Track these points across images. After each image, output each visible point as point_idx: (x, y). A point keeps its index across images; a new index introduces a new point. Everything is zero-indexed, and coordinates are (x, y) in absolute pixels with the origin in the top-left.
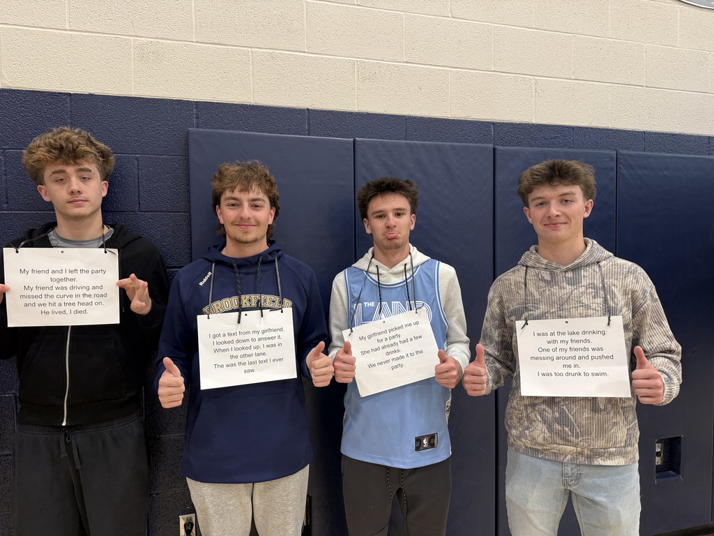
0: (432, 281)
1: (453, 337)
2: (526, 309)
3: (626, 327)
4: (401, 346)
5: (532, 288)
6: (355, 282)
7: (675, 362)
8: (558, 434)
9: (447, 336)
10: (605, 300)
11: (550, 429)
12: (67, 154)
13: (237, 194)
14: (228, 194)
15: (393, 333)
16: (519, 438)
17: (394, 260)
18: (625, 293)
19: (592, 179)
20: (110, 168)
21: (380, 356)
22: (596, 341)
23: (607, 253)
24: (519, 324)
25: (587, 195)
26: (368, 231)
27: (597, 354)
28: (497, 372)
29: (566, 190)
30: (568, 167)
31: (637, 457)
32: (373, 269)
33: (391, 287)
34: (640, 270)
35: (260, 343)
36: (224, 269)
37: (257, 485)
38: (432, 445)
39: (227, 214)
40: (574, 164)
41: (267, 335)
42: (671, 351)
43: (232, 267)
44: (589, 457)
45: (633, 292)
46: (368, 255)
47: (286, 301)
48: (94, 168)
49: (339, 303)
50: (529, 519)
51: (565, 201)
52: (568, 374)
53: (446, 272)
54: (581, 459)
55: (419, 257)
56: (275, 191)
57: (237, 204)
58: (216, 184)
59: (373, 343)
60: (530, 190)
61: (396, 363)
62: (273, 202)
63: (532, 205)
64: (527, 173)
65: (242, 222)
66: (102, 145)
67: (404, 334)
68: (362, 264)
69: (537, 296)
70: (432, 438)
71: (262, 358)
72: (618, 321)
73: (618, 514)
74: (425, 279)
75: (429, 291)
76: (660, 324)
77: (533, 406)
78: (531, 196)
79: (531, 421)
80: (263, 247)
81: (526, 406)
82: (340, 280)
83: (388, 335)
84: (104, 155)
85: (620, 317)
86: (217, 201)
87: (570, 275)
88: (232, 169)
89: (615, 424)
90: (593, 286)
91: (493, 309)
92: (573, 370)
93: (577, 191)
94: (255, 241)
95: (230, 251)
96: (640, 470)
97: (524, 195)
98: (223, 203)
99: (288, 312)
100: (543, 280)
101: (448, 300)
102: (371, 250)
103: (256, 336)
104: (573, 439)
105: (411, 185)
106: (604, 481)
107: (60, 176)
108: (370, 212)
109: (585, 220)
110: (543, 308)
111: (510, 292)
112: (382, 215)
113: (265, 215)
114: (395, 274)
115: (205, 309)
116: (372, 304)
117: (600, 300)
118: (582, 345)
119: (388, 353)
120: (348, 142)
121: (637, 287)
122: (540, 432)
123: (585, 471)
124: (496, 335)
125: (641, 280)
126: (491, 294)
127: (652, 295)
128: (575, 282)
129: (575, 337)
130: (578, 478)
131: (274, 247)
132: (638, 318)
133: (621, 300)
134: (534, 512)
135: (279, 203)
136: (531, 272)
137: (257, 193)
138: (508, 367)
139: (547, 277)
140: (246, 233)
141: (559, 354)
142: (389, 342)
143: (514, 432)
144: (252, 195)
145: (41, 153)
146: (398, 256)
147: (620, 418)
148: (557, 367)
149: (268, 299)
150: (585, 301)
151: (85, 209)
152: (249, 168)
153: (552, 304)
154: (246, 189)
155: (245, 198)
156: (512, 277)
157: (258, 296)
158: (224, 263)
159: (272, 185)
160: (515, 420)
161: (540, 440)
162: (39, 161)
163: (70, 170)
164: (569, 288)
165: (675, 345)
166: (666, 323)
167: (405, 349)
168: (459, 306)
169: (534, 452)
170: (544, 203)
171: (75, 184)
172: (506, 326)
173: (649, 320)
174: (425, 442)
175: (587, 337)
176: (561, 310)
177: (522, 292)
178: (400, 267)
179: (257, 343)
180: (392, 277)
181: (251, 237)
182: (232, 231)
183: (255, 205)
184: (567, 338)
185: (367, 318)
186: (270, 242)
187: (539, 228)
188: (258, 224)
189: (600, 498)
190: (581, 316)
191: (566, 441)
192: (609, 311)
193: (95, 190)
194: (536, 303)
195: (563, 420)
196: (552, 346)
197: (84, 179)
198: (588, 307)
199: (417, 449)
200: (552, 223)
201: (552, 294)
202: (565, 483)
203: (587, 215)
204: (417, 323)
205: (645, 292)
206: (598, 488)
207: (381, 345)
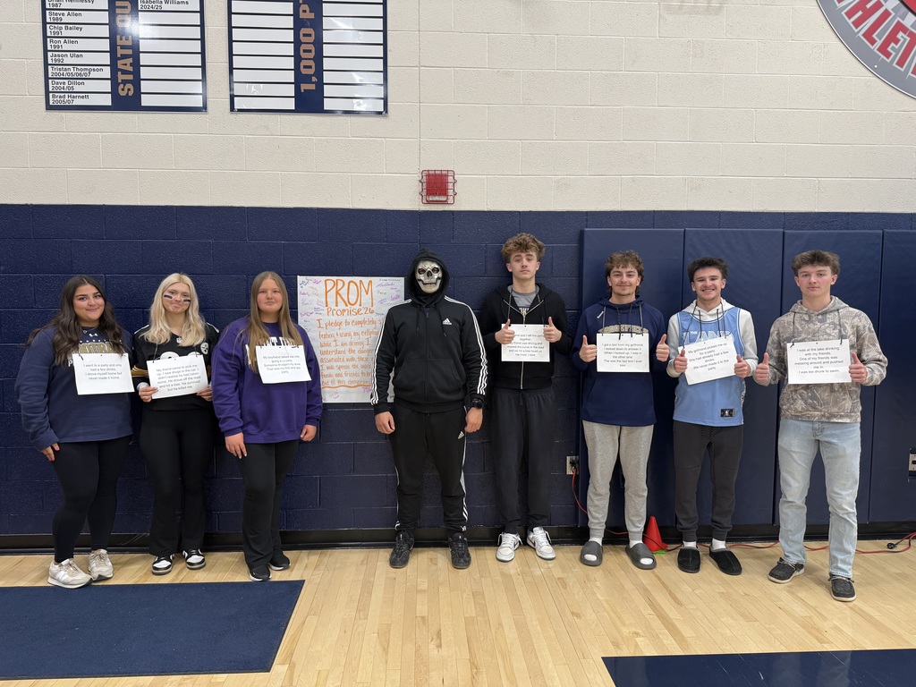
0: (735, 320)
1: (747, 355)
2: (794, 337)
3: (852, 347)
4: (714, 357)
5: (797, 325)
6: (685, 320)
7: (882, 366)
8: (810, 405)
9: (743, 354)
10: (840, 331)
11: (806, 403)
12: (523, 247)
13: (620, 269)
14: (615, 269)
15: (710, 350)
16: (787, 410)
17: (710, 307)
18: (853, 327)
19: (837, 263)
20: (542, 255)
21: (702, 362)
22: (833, 353)
23: (844, 305)
24: (789, 345)
25: (834, 271)
26: (694, 290)
27: (833, 360)
28: (775, 373)
29: (821, 268)
30: (823, 256)
31: (859, 420)
32: (697, 312)
33: (708, 323)
34: (864, 315)
35: (630, 351)
36: (611, 310)
37: (624, 428)
38: (731, 415)
39: (614, 280)
40: (827, 254)
41: (633, 347)
42: (880, 360)
43: (615, 309)
44: (828, 418)
45: (857, 327)
46: (694, 304)
47: (644, 329)
48: (534, 255)
49: (674, 332)
50: (792, 456)
51: (820, 274)
52: (816, 372)
53: (745, 316)
54: (824, 419)
55: (727, 306)
56: (642, 267)
57: (620, 274)
58: (609, 264)
59: (697, 355)
60: (800, 267)
61: (711, 366)
62: (640, 273)
63: (800, 275)
64: (799, 257)
65: (622, 284)
66: (540, 242)
67: (717, 350)
68: (690, 309)
69: (800, 329)
70: (731, 411)
71: (630, 359)
72: (846, 342)
73: (844, 449)
74: (730, 318)
75: (733, 325)
76: (874, 345)
77: (796, 391)
78: (800, 271)
79: (795, 400)
80: (633, 299)
81: (791, 391)
82: (674, 319)
83: (707, 351)
84: (540, 247)
85: (848, 340)
86: (608, 273)
87: (820, 317)
88: (618, 256)
89: (844, 399)
90: (833, 323)
91: (773, 337)
92: (819, 369)
93: (828, 269)
94: (629, 294)
95: (614, 300)
96: (861, 428)
97: (795, 271)
98: (612, 274)
99: (646, 335)
100: (804, 320)
101: (745, 332)
102: (695, 301)
103: (627, 347)
104: (820, 408)
105: (722, 262)
106: (838, 432)
107: (518, 258)
108: (695, 278)
109: (831, 286)
110: (803, 336)
111: (784, 327)
112: (703, 280)
113: (635, 280)
114: (711, 315)
115: (600, 331)
116: (696, 333)
117: (837, 331)
118: (825, 356)
119: (706, 361)
120: (680, 232)
121: (860, 324)
122: (800, 405)
123: (826, 426)
124: (775, 353)
125: (863, 320)
126: (772, 329)
127: (869, 329)
128: (823, 321)
129: (821, 351)
130: (822, 431)
131: (639, 299)
132: (860, 342)
133: (849, 331)
134: (795, 452)
135: (643, 274)
136: (797, 315)
137: (631, 268)
138: (782, 373)
139: (807, 318)
140: (624, 290)
141: (812, 361)
142: (707, 355)
143: (784, 407)
144: (628, 270)
145: (511, 246)
146: (712, 305)
147: (847, 396)
148: (811, 368)
149: (635, 328)
150: (828, 331)
151: (528, 276)
152: (628, 255)
153: (809, 334)
154: (625, 267)
155: (624, 271)
156: (787, 318)
157: (630, 326)
158: (611, 307)
159: (639, 263)
160: (785, 400)
161: (800, 409)
162: (510, 250)
163: (523, 255)
164: (819, 324)
165: (882, 357)
166: (878, 345)
167: (717, 359)
168: (752, 336)
169: (796, 418)
170: (808, 275)
171: (525, 262)
172: (781, 348)
173: (866, 342)
174: (727, 412)
175: (829, 351)
176: (814, 336)
177: (791, 327)
178: (714, 311)
179: (627, 351)
180: (708, 317)
181: (626, 292)
182: (616, 289)
183: (629, 275)
184: (817, 352)
185: (692, 340)
186: (637, 296)
187: (804, 290)
188: (631, 285)
189: (834, 441)
190: (825, 339)
191: (815, 409)
192: (842, 337)
193: (533, 266)
194: (800, 333)
195: (814, 397)
196: (808, 357)
197: (529, 260)
198: (829, 335)
199: (722, 416)
200: (812, 287)
201: (810, 328)
202: (815, 435)
203: (833, 283)
204: (725, 344)
205: (864, 327)
206: (832, 436)
207: (702, 356)
